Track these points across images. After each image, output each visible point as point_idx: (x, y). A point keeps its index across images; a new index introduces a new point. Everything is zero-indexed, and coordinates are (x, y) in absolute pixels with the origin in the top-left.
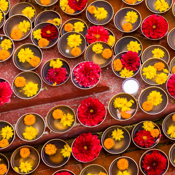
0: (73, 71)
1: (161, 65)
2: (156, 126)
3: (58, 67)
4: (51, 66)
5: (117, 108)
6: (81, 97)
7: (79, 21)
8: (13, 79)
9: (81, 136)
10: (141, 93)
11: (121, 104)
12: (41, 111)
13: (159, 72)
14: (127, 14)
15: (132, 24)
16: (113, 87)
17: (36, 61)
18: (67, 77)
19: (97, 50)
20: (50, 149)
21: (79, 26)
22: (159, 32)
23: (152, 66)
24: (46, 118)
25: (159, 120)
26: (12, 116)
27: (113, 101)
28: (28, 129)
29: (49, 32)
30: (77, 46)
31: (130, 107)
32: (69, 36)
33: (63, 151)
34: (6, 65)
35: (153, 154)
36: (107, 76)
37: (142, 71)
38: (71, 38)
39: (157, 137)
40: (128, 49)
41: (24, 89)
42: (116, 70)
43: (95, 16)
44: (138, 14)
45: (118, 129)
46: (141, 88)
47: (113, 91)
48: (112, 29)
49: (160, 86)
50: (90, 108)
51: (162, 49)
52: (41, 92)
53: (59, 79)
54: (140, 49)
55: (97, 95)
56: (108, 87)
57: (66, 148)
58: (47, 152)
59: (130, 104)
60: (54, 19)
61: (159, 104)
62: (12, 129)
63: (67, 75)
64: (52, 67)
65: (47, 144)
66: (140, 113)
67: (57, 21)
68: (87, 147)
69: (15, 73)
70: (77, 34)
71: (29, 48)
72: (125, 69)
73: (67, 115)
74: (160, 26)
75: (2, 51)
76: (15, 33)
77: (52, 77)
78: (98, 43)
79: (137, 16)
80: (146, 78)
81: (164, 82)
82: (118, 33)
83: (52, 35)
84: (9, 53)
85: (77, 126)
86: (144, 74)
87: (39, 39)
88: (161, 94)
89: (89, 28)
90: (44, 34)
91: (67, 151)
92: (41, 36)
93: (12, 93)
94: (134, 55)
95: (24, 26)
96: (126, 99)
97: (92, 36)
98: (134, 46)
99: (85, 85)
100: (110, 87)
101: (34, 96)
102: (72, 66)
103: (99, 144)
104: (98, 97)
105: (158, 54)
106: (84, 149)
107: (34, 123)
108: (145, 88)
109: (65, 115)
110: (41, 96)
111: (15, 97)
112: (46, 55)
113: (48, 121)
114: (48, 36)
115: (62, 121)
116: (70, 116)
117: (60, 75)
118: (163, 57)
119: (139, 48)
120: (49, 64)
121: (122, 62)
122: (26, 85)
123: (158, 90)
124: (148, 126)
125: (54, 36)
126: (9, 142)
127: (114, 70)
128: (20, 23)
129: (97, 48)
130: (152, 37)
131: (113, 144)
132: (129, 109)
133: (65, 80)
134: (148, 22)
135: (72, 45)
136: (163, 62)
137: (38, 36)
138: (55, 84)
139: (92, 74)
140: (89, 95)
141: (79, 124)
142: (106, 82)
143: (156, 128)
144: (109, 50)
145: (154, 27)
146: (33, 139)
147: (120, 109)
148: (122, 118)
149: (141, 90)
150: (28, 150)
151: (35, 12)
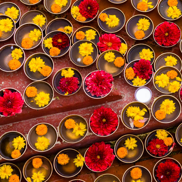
0: (85, 81)
1: (173, 73)
2: (169, 135)
3: (70, 77)
4: (62, 75)
5: (130, 117)
6: (93, 106)
7: (91, 29)
8: (24, 89)
9: (94, 146)
10: (154, 102)
11: (133, 113)
12: (53, 121)
13: (172, 80)
14: (139, 21)
15: (145, 32)
16: (126, 96)
17: (47, 71)
18: (79, 86)
19: (109, 58)
20: (63, 159)
21: (91, 34)
22: (172, 40)
23: (164, 74)
24: (58, 128)
25: (172, 129)
26: (24, 126)
27: (126, 110)
28: (40, 139)
29: (60, 41)
30: (89, 55)
31: (143, 116)
32: (81, 45)
33: (76, 161)
34: (17, 75)
35: (166, 163)
36: (119, 85)
37: (155, 79)
38: (82, 46)
39: (171, 146)
40: (140, 56)
41: (35, 99)
42: (128, 78)
43: (107, 23)
44: (150, 21)
45: (131, 138)
46: (154, 96)
47: (125, 100)
48: (124, 37)
49: (173, 94)
50: (103, 117)
51: (175, 56)
52: (53, 102)
53: (70, 88)
54: (152, 57)
55: (109, 104)
56: (120, 96)
57: (78, 158)
58: (59, 162)
59: (143, 113)
60: (66, 27)
61: (172, 112)
62: (24, 139)
63: (79, 85)
64: (64, 77)
65: (60, 153)
66: (153, 122)
67: (68, 30)
68: (100, 156)
69: (26, 82)
70: (89, 42)
71: (40, 58)
72: (138, 77)
73: (79, 124)
74: (172, 33)
75: (13, 61)
76: (26, 42)
77: (64, 87)
78: (110, 51)
79: (149, 24)
80: (159, 86)
81: (177, 91)
82: (130, 41)
83: (63, 44)
84: (20, 63)
85: (89, 136)
86: (156, 82)
87: (51, 48)
88: (174, 102)
89: (101, 36)
90: (55, 43)
91: (80, 161)
92: (52, 44)
93: (23, 103)
94: (147, 63)
95: (35, 35)
96: (138, 107)
97: (104, 44)
98: (146, 54)
99: (97, 94)
100: (123, 96)
101: (45, 106)
102: (84, 75)
103: (112, 153)
104: (110, 106)
105: (170, 61)
106: (97, 159)
107: (46, 133)
108: (158, 97)
109: (77, 124)
110: (53, 106)
111: (26, 107)
112: (58, 64)
113: (60, 131)
114: (59, 45)
115: (74, 131)
116: (82, 126)
117: (71, 84)
118: (176, 64)
119: (152, 55)
120: (60, 74)
121: (134, 70)
122: (38, 95)
123: (171, 99)
124: (162, 134)
125: (65, 45)
126: (21, 152)
127: (127, 78)
128: (31, 31)
129: (109, 56)
130: (164, 44)
131: (126, 153)
132: (142, 118)
133: (77, 89)
134: (160, 29)
135: (83, 53)
136: (176, 70)
137: (49, 45)
138: (67, 94)
139: (104, 83)
140: (101, 104)
141: (92, 134)
142: (119, 91)
143: (169, 136)
144: (121, 58)
145: (167, 34)
146: (45, 150)
147: (133, 118)
148: (135, 127)
149: (154, 98)
150: (40, 160)
151: (46, 20)
